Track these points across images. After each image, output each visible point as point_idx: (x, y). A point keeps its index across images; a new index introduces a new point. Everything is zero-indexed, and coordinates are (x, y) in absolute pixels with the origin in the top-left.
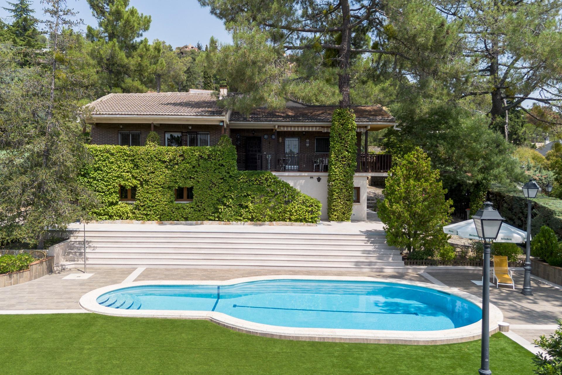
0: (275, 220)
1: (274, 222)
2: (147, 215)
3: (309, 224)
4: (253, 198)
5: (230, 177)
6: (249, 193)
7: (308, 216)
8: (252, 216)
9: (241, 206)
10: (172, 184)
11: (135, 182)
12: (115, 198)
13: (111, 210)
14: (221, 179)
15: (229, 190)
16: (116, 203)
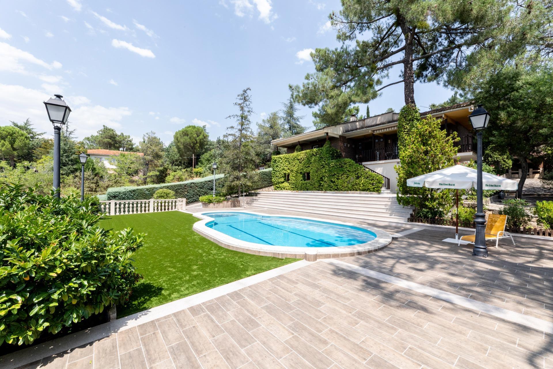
0: (351, 190)
1: (350, 192)
2: (293, 188)
3: (371, 192)
4: (338, 176)
5: (326, 164)
6: (336, 173)
7: (371, 187)
8: (337, 188)
9: (332, 181)
10: (302, 171)
11: (289, 171)
12: (282, 180)
13: (281, 185)
14: (322, 166)
15: (325, 172)
16: (283, 182)
